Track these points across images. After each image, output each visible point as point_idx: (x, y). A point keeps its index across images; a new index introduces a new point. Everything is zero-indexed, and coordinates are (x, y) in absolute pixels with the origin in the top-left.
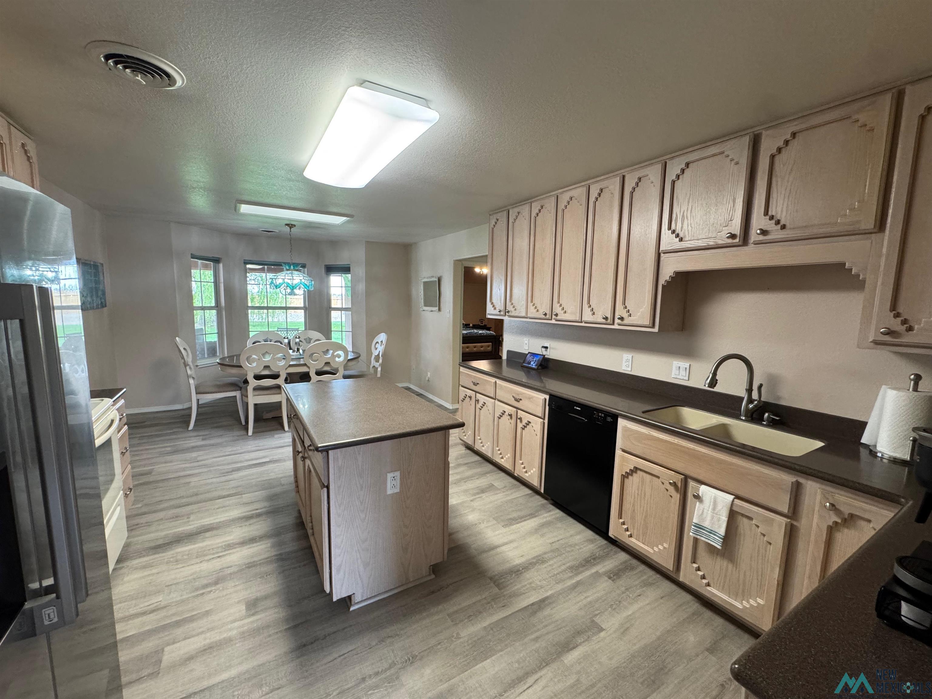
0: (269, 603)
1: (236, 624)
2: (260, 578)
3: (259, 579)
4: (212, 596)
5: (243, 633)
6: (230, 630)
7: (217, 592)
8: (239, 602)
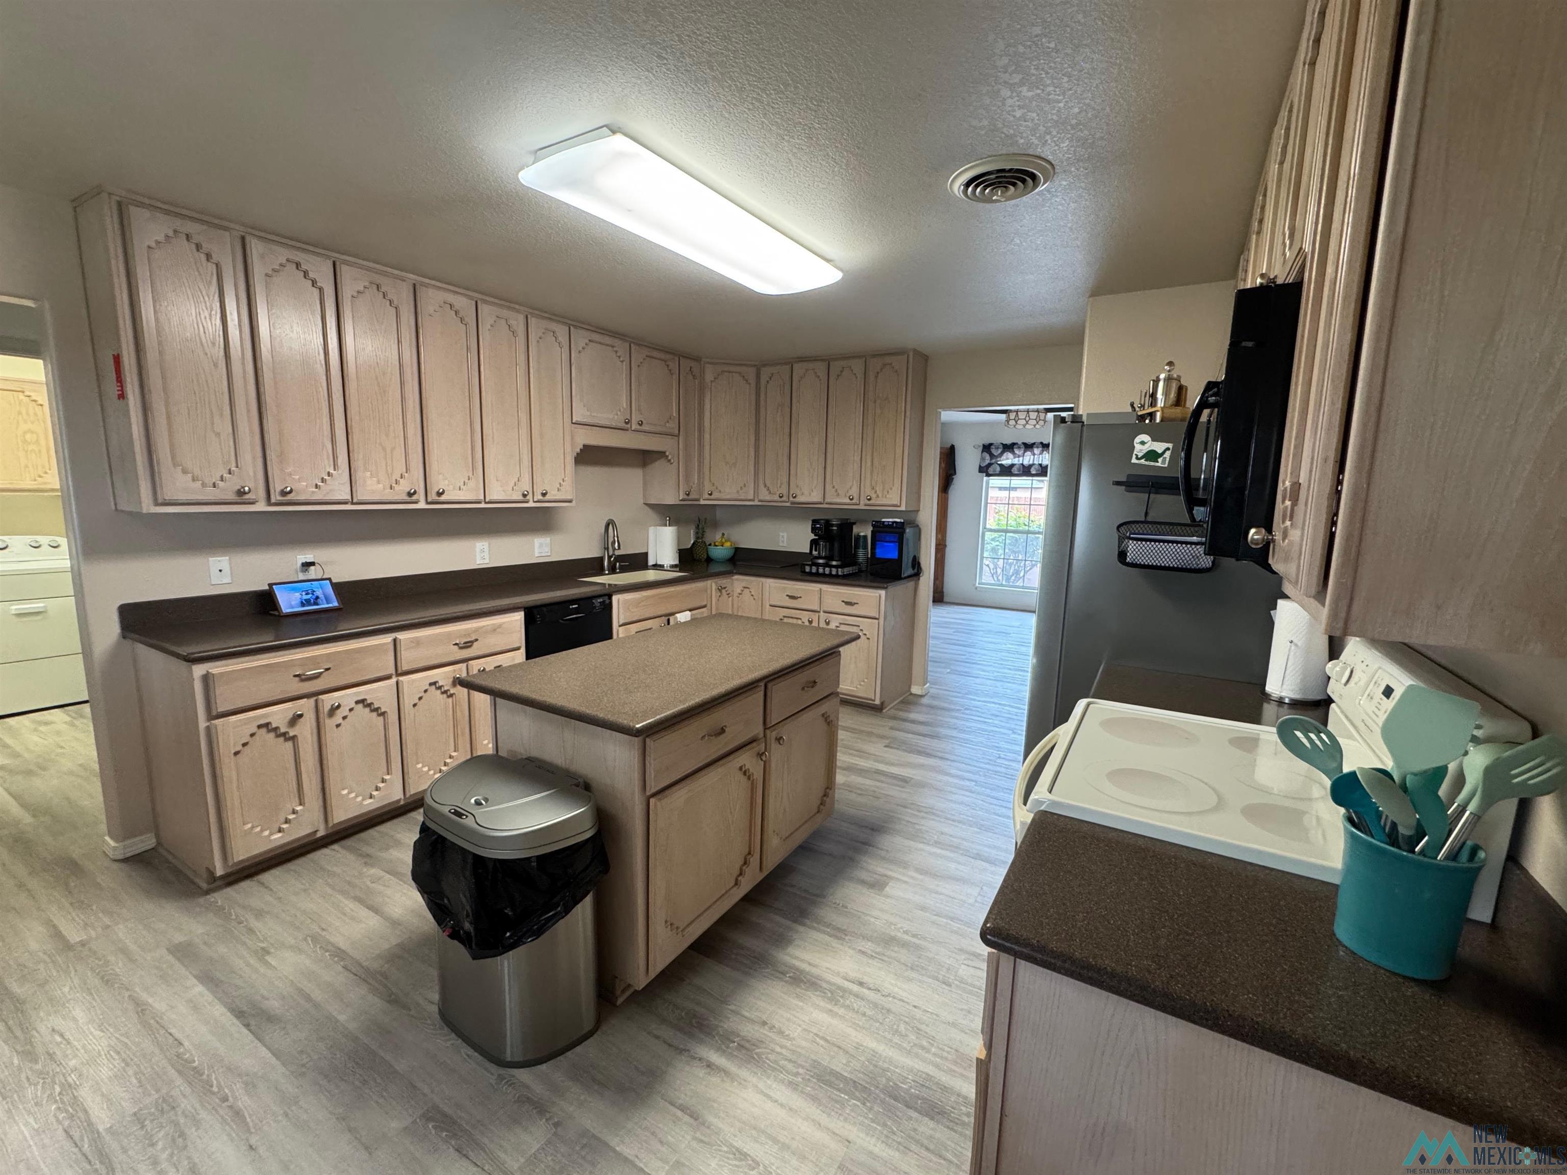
0: (863, 875)
1: (905, 879)
2: (846, 907)
3: (849, 906)
4: (906, 926)
5: (905, 868)
6: (912, 877)
7: (899, 926)
8: (887, 896)
